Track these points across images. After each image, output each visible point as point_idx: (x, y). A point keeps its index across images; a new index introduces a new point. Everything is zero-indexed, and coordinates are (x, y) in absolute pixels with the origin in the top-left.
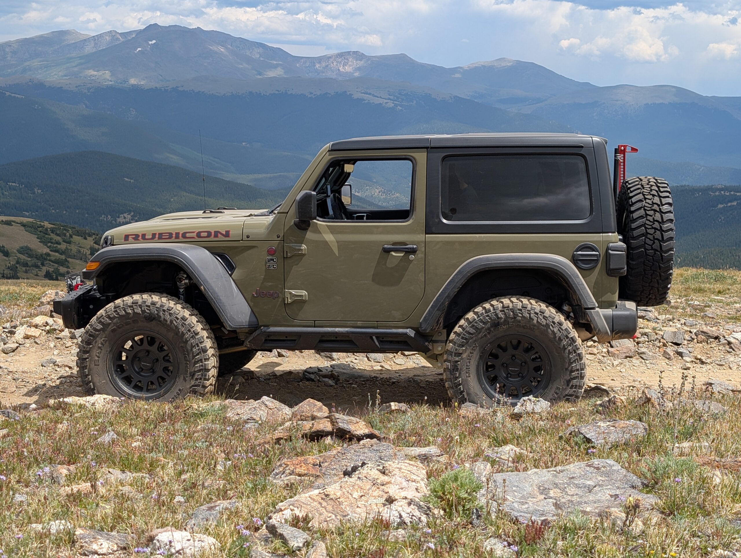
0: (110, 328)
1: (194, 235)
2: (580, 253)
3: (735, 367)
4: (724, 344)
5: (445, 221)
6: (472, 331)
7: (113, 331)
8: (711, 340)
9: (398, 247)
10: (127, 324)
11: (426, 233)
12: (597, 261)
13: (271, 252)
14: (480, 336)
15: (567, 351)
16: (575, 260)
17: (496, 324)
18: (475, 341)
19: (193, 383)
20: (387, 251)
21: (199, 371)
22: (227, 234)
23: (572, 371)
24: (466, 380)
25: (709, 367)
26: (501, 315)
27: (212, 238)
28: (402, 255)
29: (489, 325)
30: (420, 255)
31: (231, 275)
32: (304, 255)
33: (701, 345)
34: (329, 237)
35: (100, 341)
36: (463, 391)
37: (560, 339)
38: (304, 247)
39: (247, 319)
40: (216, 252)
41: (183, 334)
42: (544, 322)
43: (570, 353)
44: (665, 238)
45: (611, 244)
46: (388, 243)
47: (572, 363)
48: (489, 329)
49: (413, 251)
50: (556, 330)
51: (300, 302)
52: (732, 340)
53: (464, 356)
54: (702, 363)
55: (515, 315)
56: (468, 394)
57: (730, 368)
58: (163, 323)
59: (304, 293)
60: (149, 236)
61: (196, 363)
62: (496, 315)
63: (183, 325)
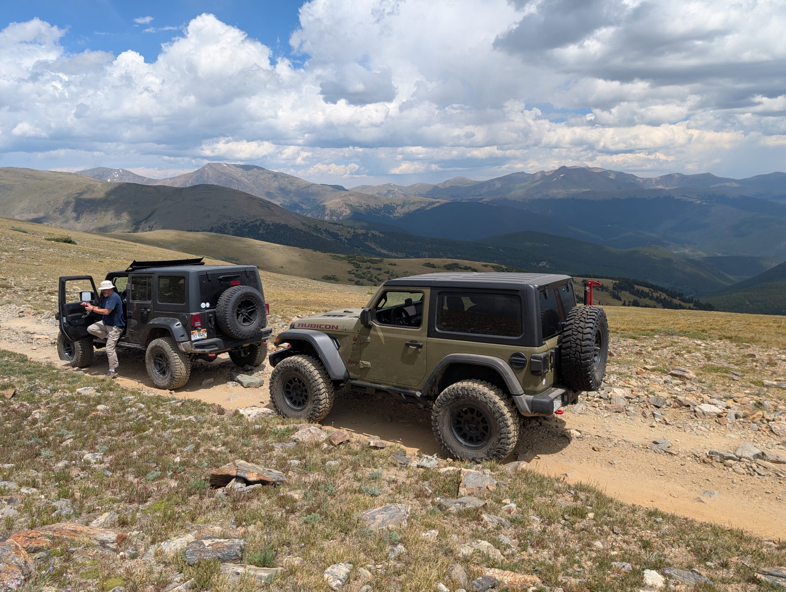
0: (281, 372)
1: (324, 327)
2: (514, 358)
3: (689, 431)
4: (691, 412)
5: (437, 329)
6: (445, 399)
7: (282, 374)
8: (683, 407)
9: (413, 343)
10: (288, 371)
11: (428, 337)
12: (524, 365)
13: (355, 339)
14: (449, 403)
15: (498, 421)
16: (511, 363)
17: (457, 397)
18: (446, 406)
19: (314, 406)
20: (408, 345)
21: (317, 400)
22: (337, 328)
23: (501, 434)
24: (442, 428)
25: (670, 427)
26: (460, 392)
27: (331, 329)
28: (415, 348)
29: (453, 397)
30: (424, 349)
31: (338, 349)
32: (369, 342)
33: (674, 409)
34: (381, 334)
35: (277, 378)
36: (440, 435)
37: (494, 413)
38: (369, 338)
39: (343, 374)
40: (333, 337)
41: (310, 380)
42: (484, 400)
43: (500, 422)
44: (583, 351)
45: (534, 355)
46: (408, 340)
47: (501, 428)
48: (453, 399)
49: (421, 347)
50: (491, 406)
51: (366, 369)
52: (697, 409)
53: (440, 414)
54: (667, 424)
55: (468, 394)
56: (443, 437)
57: (685, 431)
58: (301, 373)
59: (369, 363)
60: (307, 325)
61: (315, 396)
62: (458, 392)
63: (310, 375)
